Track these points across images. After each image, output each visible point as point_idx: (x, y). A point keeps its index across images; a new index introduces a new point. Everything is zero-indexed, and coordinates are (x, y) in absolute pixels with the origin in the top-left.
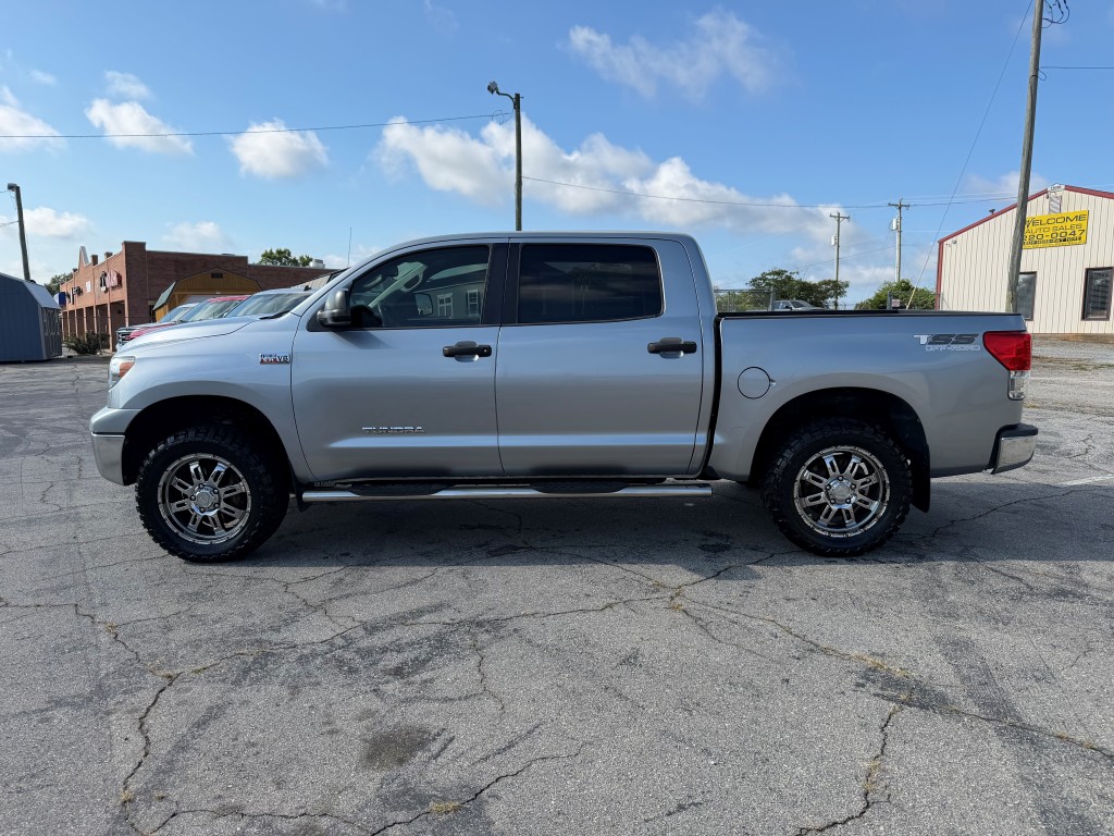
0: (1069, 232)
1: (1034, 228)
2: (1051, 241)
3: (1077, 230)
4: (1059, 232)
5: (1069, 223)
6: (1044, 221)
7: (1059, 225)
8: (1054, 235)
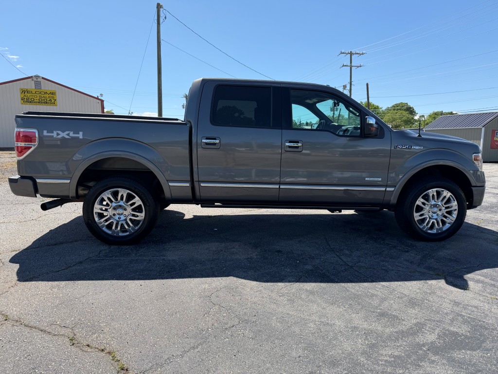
0: (48, 99)
1: (29, 95)
2: (39, 102)
3: (52, 100)
4: (43, 99)
5: (47, 96)
6: (34, 92)
7: (43, 96)
8: (41, 100)
